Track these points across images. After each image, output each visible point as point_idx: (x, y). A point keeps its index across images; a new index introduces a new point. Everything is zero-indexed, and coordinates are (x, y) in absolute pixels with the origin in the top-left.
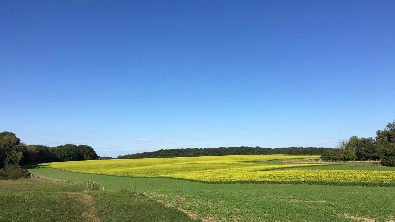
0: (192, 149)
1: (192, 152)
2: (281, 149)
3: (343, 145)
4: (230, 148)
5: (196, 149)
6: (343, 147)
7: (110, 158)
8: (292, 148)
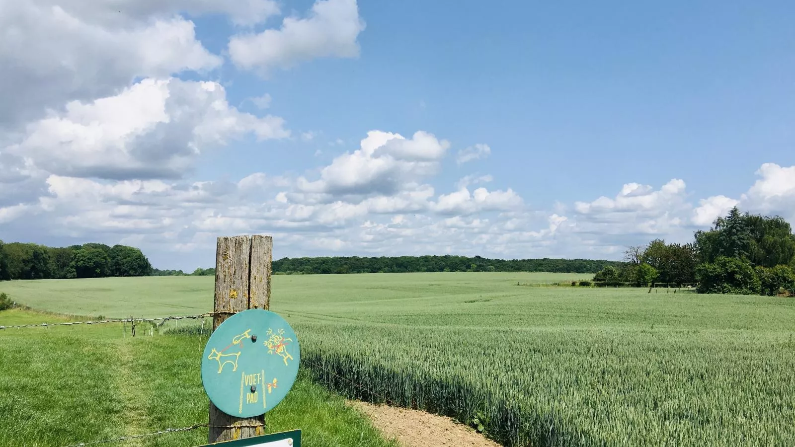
0: (348, 258)
1: (346, 264)
2: (524, 261)
3: (636, 256)
4: (422, 258)
5: (356, 259)
6: (636, 260)
7: (180, 273)
8: (545, 259)
